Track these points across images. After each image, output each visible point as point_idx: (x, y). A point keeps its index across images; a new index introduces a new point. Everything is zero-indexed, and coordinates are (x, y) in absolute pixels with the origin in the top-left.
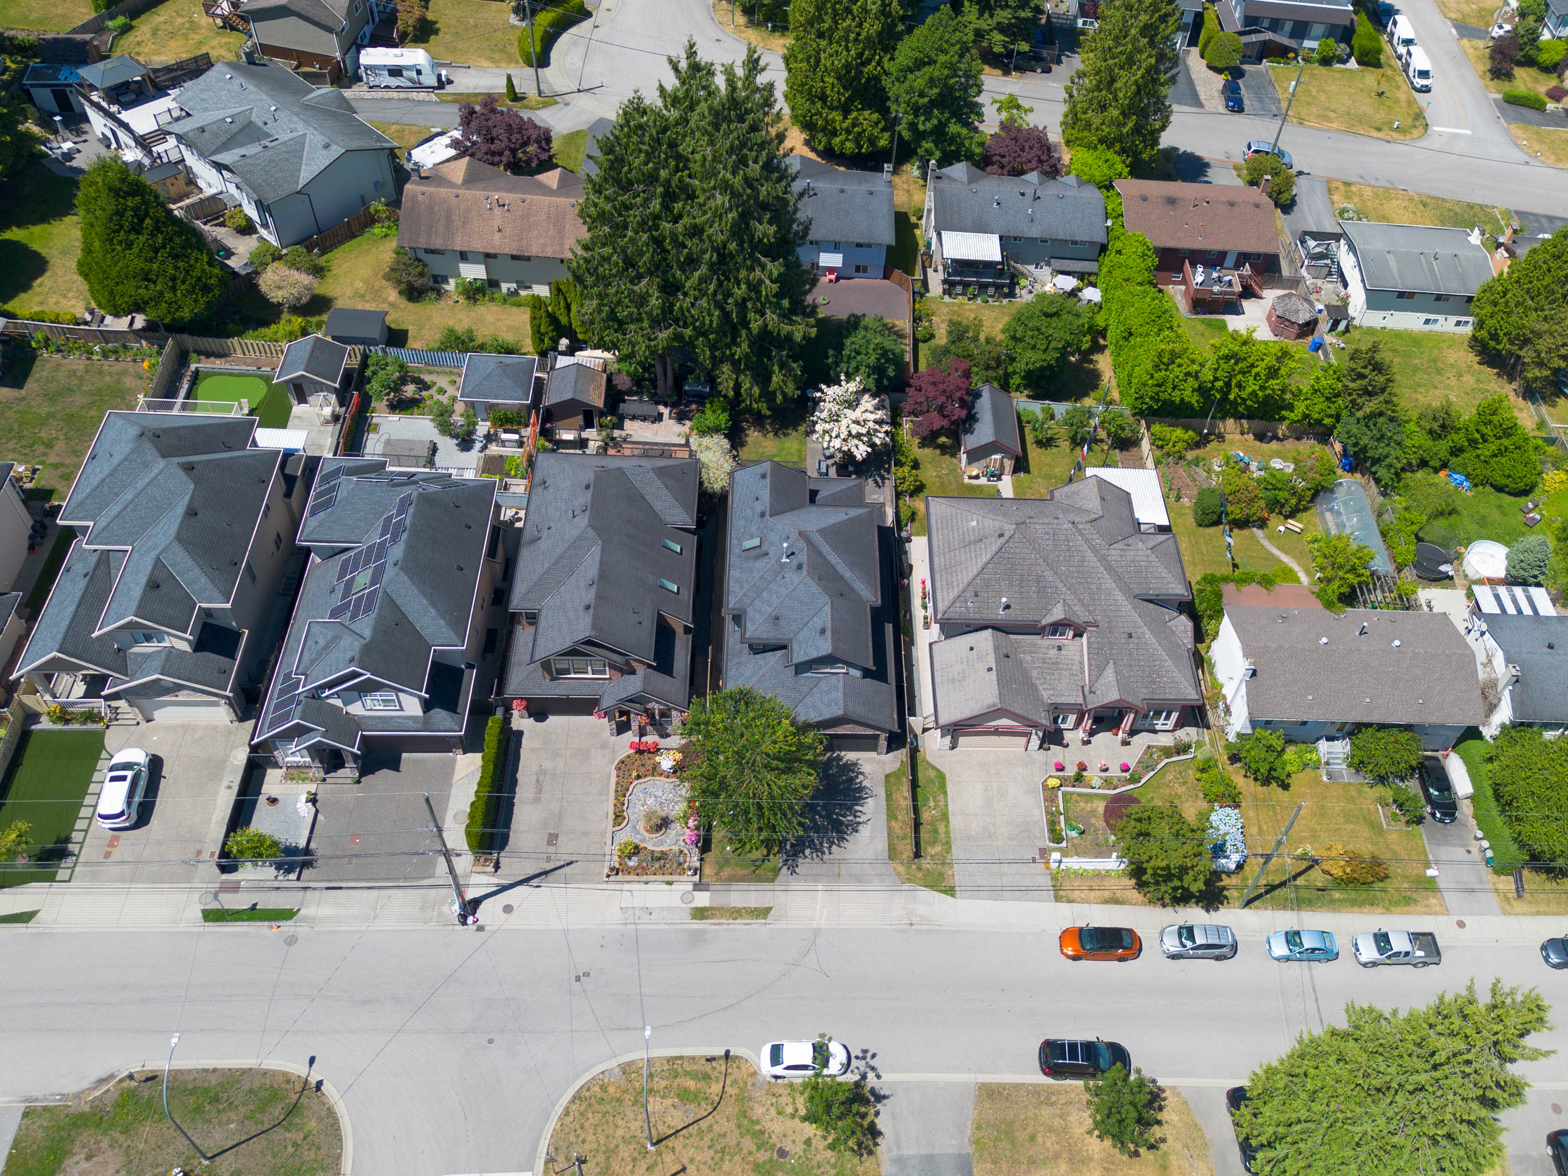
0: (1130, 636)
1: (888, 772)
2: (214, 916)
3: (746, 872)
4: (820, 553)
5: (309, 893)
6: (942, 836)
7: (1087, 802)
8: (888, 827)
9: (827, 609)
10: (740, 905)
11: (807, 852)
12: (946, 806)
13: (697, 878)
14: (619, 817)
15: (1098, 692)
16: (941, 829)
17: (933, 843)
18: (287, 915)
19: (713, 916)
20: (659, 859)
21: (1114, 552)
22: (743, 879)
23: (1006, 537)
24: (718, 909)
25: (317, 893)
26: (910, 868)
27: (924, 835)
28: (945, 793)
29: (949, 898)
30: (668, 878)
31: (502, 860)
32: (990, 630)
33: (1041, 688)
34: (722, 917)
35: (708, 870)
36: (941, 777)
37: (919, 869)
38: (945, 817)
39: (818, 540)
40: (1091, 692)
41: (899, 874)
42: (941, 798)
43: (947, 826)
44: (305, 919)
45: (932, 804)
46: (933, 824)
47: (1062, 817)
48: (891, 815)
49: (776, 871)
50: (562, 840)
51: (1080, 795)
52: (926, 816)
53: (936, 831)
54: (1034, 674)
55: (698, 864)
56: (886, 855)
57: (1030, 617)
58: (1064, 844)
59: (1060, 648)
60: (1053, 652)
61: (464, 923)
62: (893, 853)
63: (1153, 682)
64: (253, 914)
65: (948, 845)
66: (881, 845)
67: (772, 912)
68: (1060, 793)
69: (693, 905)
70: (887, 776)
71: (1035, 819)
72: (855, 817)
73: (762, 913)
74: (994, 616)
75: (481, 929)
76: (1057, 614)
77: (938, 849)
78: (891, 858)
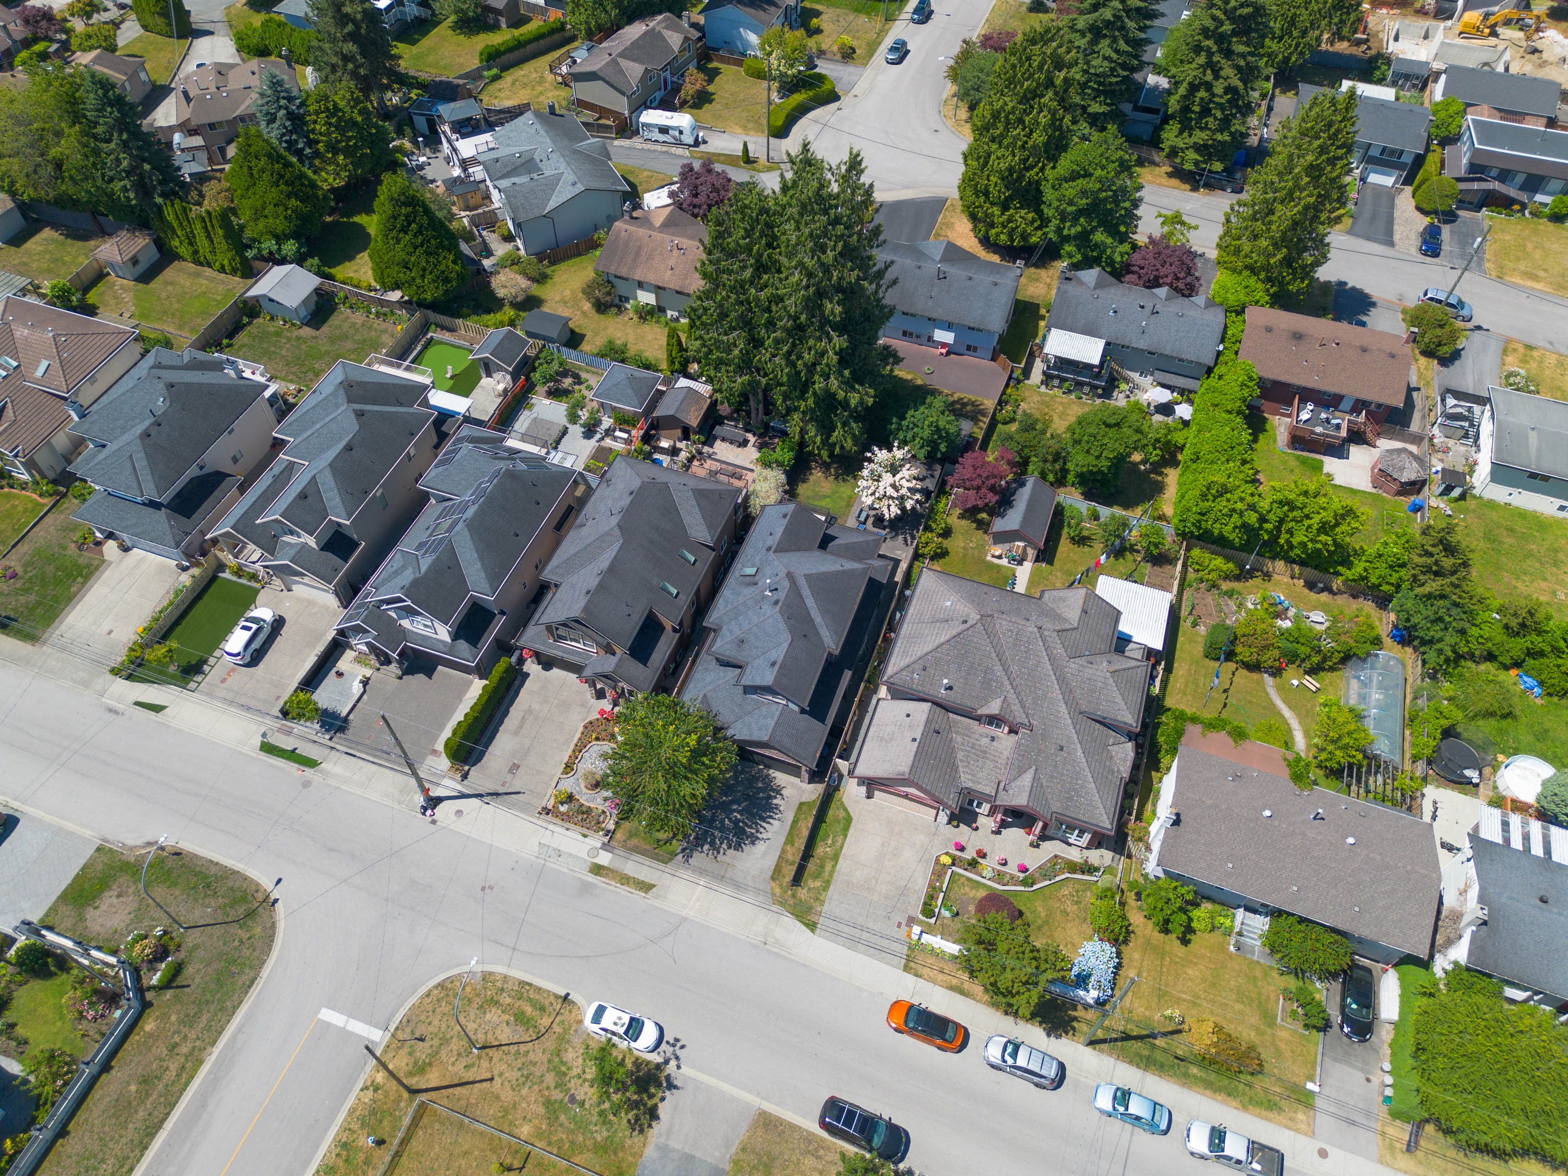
0: (1062, 749)
1: (803, 800)
2: (268, 748)
3: (647, 847)
4: (800, 595)
5: (334, 752)
6: (827, 874)
7: (972, 888)
8: (783, 850)
9: (786, 645)
10: (631, 874)
11: (706, 847)
12: (842, 847)
13: (606, 839)
14: (569, 767)
15: (1011, 792)
16: (828, 867)
17: (816, 876)
18: (311, 763)
19: (606, 876)
20: (583, 813)
21: (1073, 666)
22: (644, 853)
23: (968, 625)
24: (612, 871)
25: (338, 754)
26: (786, 892)
27: (811, 866)
28: (845, 836)
29: (808, 931)
30: (585, 831)
31: (471, 773)
32: (930, 704)
33: (961, 769)
34: (613, 878)
35: (619, 835)
36: (849, 820)
37: (794, 896)
38: (836, 858)
39: (802, 582)
40: (1004, 789)
41: (773, 895)
42: (840, 839)
43: (834, 866)
44: (322, 772)
45: (830, 842)
46: (823, 860)
47: (942, 895)
48: (789, 840)
49: (674, 855)
50: (521, 772)
51: (969, 879)
52: (820, 850)
53: (822, 867)
54: (960, 755)
55: (612, 827)
56: (770, 873)
57: (969, 703)
58: (933, 920)
59: (993, 739)
60: (985, 741)
61: (424, 814)
62: (777, 873)
63: (1070, 799)
64: (292, 755)
65: (827, 884)
66: (770, 862)
67: (654, 890)
68: (950, 872)
69: (595, 861)
70: (801, 804)
71: (917, 888)
72: (758, 831)
73: (646, 887)
74: (935, 693)
75: (434, 822)
76: (994, 707)
77: (818, 884)
78: (773, 878)
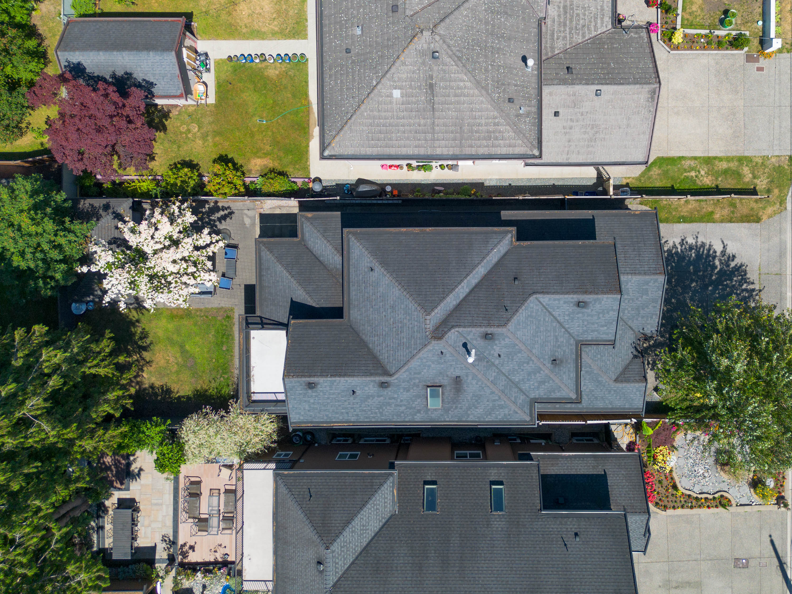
6: (731, 165)
14: (721, 502)
17: (738, 175)
26: (768, 201)
27: (729, 185)
28: (681, 158)
36: (660, 161)
37: (769, 191)
38: (708, 161)
42: (687, 164)
43: (720, 159)
45: (693, 174)
46: (716, 174)
47: (717, 32)
50: (742, 554)
51: (684, 9)
52: (707, 181)
53: (725, 172)
56: (754, 225)
65: (741, 160)
66: (743, 230)
71: (714, 63)
77: (746, 170)
78: (758, 220)
